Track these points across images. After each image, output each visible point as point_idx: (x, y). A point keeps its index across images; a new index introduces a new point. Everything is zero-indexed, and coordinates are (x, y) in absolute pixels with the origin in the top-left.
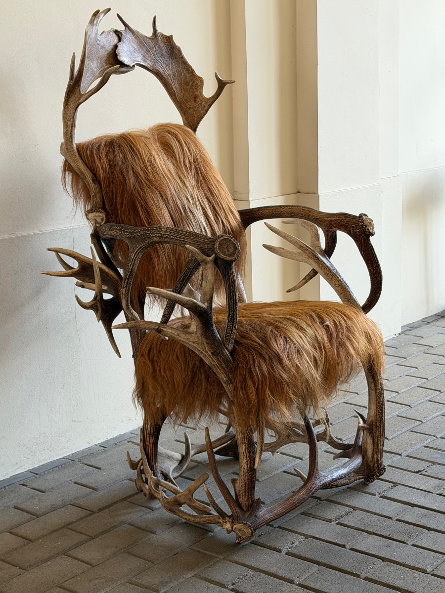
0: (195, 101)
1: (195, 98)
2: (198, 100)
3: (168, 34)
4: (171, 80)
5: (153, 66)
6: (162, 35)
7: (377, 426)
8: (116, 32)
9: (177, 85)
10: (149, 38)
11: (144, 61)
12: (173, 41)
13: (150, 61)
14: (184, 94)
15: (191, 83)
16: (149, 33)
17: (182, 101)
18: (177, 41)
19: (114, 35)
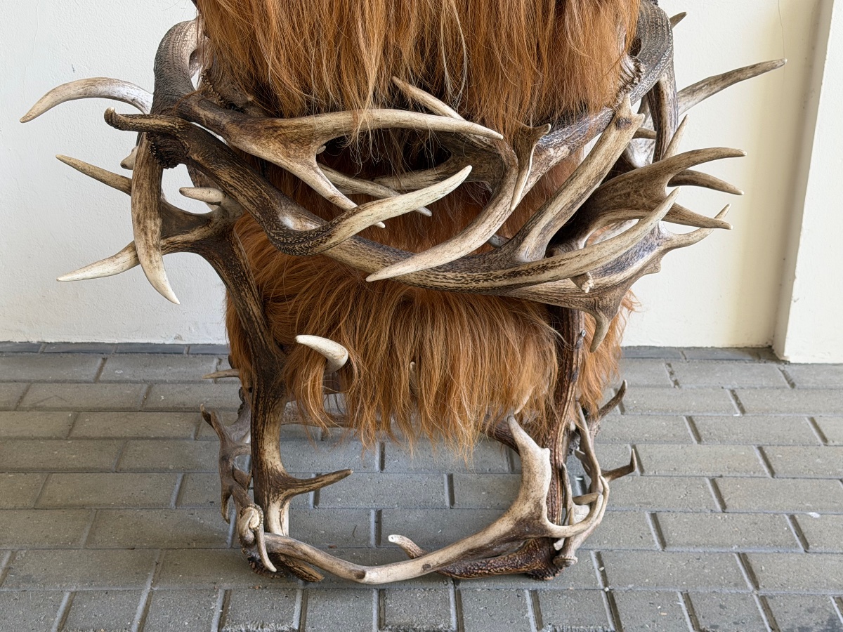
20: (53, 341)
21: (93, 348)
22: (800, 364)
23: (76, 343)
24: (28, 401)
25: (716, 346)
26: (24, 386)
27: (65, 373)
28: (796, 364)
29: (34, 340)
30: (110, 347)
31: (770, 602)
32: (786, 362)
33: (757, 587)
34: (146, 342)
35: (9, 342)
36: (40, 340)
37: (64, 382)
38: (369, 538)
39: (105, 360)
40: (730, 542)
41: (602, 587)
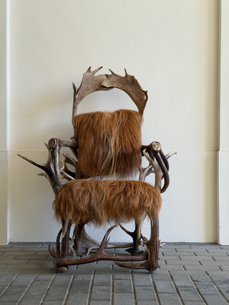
0: (142, 101)
1: (142, 100)
2: (143, 100)
3: (132, 75)
4: (132, 93)
5: (122, 87)
6: (130, 76)
7: (151, 244)
8: (106, 75)
9: (134, 95)
10: (123, 77)
11: (118, 85)
12: (134, 78)
13: (121, 86)
14: (138, 98)
15: (141, 94)
16: (124, 75)
17: (137, 101)
18: (136, 78)
19: (105, 76)
20: (30, 242)
21: (40, 243)
22: (224, 245)
23: (36, 242)
24: (24, 250)
25: (202, 242)
26: (23, 248)
27: (33, 247)
28: (223, 245)
29: (25, 242)
30: (44, 243)
31: (212, 277)
32: (220, 245)
33: (209, 276)
34: (53, 241)
35: (19, 242)
36: (27, 241)
37: (33, 248)
38: (110, 268)
39: (43, 245)
40: (202, 270)
41: (169, 275)
